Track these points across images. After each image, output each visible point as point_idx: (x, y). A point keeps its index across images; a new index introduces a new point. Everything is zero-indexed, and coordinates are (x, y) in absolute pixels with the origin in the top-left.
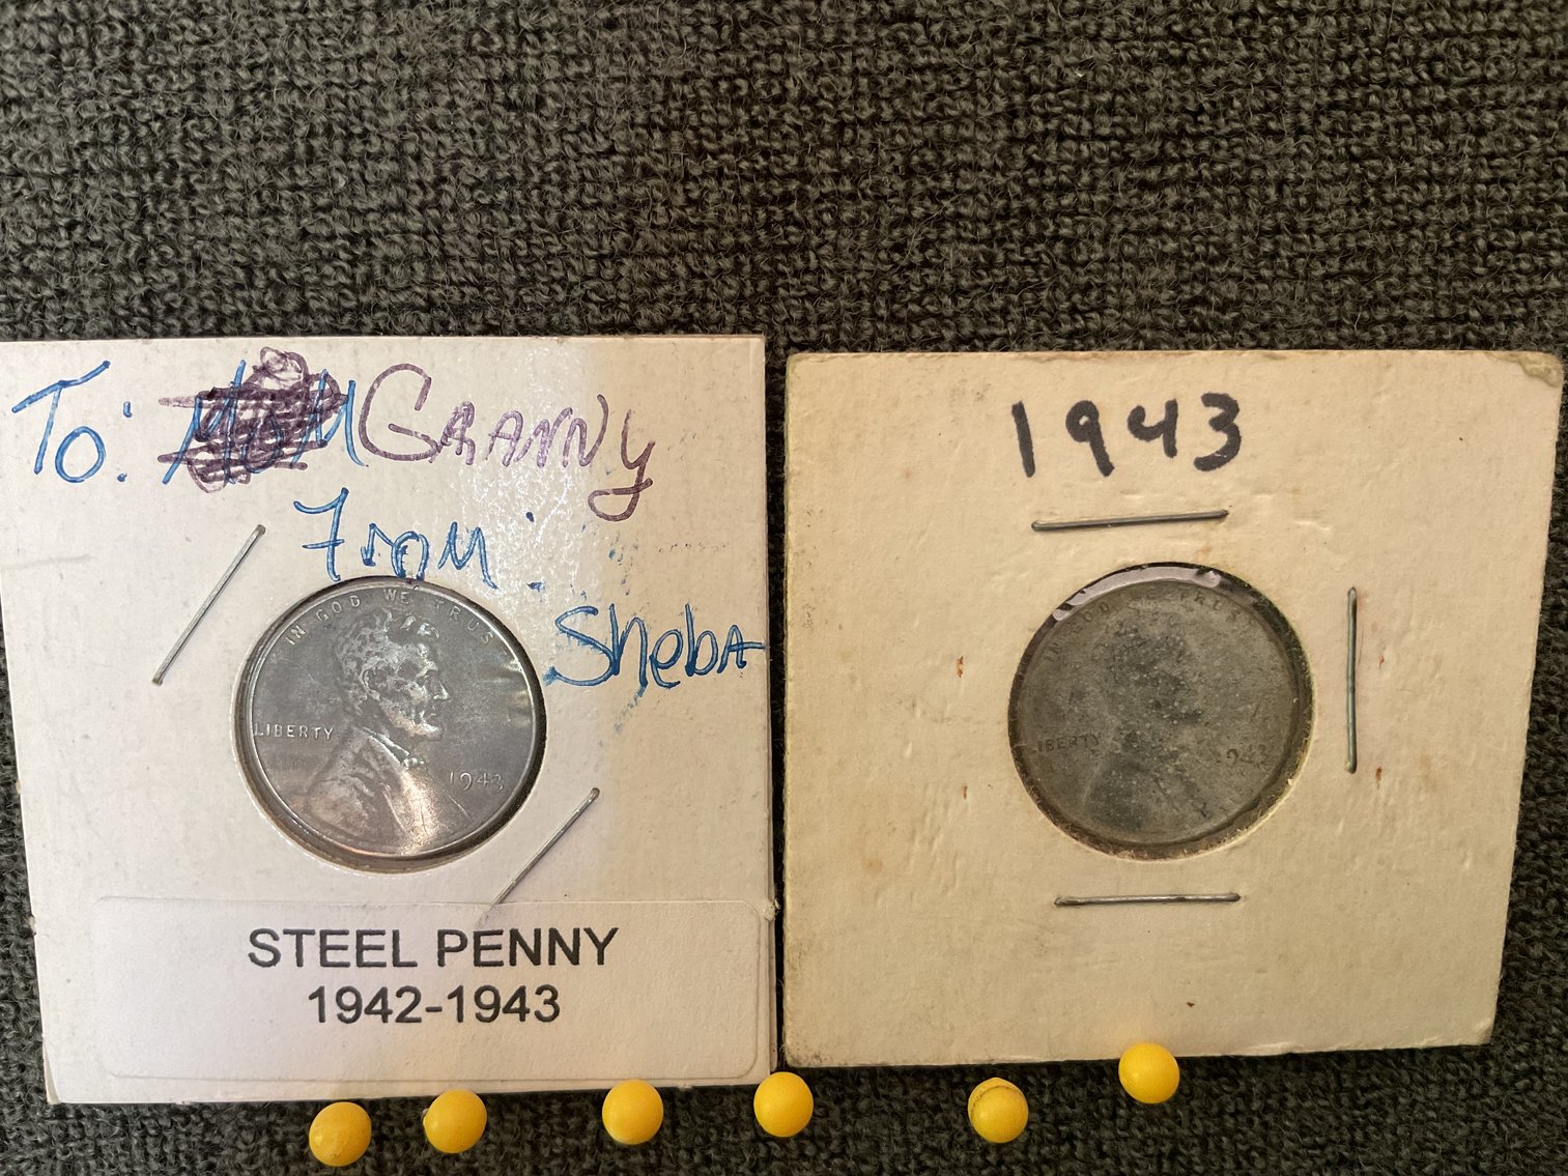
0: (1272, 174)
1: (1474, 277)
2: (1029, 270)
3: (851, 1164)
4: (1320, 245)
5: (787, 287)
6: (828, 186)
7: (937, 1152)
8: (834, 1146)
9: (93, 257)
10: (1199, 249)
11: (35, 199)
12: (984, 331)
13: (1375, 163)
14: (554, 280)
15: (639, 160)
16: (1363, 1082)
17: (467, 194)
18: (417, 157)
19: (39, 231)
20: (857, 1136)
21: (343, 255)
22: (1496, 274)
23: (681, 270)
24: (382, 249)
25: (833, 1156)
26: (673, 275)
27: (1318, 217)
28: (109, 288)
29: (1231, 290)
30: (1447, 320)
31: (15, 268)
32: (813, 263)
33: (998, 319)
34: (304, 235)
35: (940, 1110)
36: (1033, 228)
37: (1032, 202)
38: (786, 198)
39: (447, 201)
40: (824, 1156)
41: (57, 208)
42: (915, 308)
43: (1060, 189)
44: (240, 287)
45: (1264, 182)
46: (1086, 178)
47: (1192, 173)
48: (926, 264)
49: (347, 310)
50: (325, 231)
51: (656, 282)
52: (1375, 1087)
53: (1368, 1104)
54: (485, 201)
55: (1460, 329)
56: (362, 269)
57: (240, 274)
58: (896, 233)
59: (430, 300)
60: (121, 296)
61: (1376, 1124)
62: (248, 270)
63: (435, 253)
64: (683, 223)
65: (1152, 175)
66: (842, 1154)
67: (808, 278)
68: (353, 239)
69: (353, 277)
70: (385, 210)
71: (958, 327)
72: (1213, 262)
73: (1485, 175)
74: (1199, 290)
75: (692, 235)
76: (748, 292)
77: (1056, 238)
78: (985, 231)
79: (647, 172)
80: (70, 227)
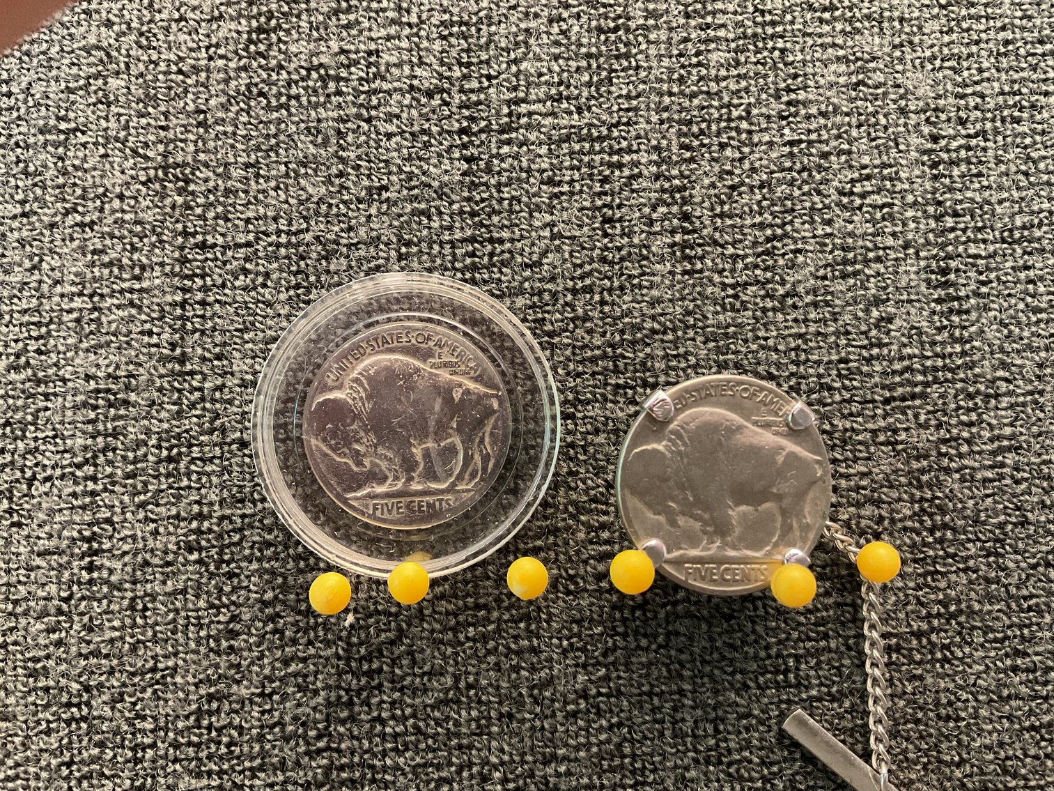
0: (896, 14)
1: (1023, 69)
2: (760, 67)
3: (673, 653)
4: (928, 53)
5: (618, 77)
6: (641, 21)
7: (733, 647)
8: (661, 639)
9: (221, 63)
10: (859, 54)
11: (190, 34)
12: (735, 101)
13: (955, 8)
14: (482, 76)
15: (533, 10)
16: (1025, 592)
17: (435, 30)
18: (408, 11)
19: (191, 50)
20: (677, 634)
21: (362, 61)
22: (1034, 68)
23: (557, 69)
24: (385, 57)
25: (660, 647)
26: (550, 71)
27: (925, 37)
28: (227, 81)
29: (879, 77)
30: (1009, 94)
31: (174, 68)
32: (634, 64)
33: (743, 94)
34: (343, 51)
35: (735, 618)
36: (760, 45)
37: (759, 30)
38: (616, 29)
39: (423, 33)
40: (654, 647)
41: (201, 37)
42: (695, 88)
43: (773, 24)
44: (303, 80)
45: (891, 19)
46: (788, 17)
47: (849, 14)
48: (699, 64)
49: (363, 92)
50: (353, 48)
51: (540, 75)
52: (1032, 596)
53: (1030, 609)
54: (446, 33)
55: (1017, 98)
56: (374, 69)
57: (304, 72)
58: (682, 46)
59: (411, 86)
60: (233, 83)
61: (1038, 624)
62: (308, 70)
63: (415, 60)
64: (557, 43)
65: (827, 15)
66: (666, 647)
67: (631, 72)
68: (370, 53)
69: (368, 74)
70: (388, 38)
71: (721, 99)
72: (867, 62)
73: (1019, 14)
74: (861, 77)
75: (563, 49)
76: (595, 79)
77: (774, 49)
78: (733, 45)
79: (536, 16)
80: (208, 48)
